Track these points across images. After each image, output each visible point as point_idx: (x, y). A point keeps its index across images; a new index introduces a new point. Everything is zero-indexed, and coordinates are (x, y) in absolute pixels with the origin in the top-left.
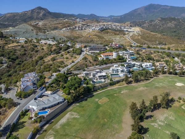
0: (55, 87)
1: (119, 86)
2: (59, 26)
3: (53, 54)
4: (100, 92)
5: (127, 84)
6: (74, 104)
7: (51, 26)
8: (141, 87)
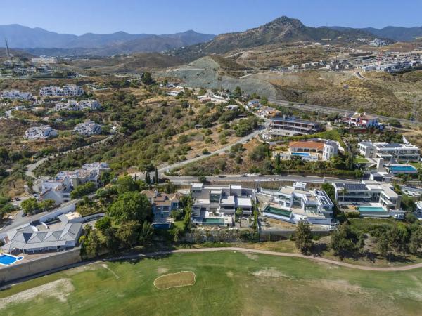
0: (98, 208)
1: (272, 249)
2: (286, 60)
3: (197, 127)
4: (199, 249)
5: (304, 251)
6: (98, 262)
7: (264, 61)
8: (341, 278)
